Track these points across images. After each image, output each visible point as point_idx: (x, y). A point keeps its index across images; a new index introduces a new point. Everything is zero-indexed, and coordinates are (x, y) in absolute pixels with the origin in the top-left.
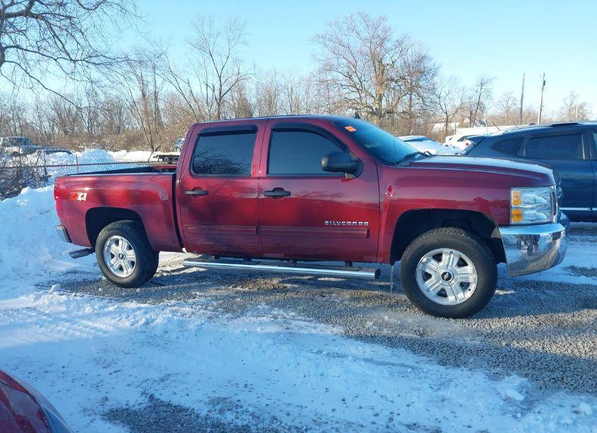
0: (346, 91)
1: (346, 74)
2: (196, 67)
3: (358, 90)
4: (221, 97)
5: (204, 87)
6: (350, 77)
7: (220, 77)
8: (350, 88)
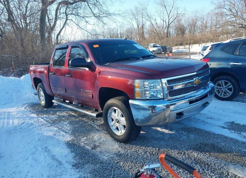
0: (229, 17)
1: (228, 9)
2: (159, 13)
3: (235, 16)
4: (169, 25)
5: (162, 21)
6: (231, 10)
7: (169, 16)
8: (231, 16)
